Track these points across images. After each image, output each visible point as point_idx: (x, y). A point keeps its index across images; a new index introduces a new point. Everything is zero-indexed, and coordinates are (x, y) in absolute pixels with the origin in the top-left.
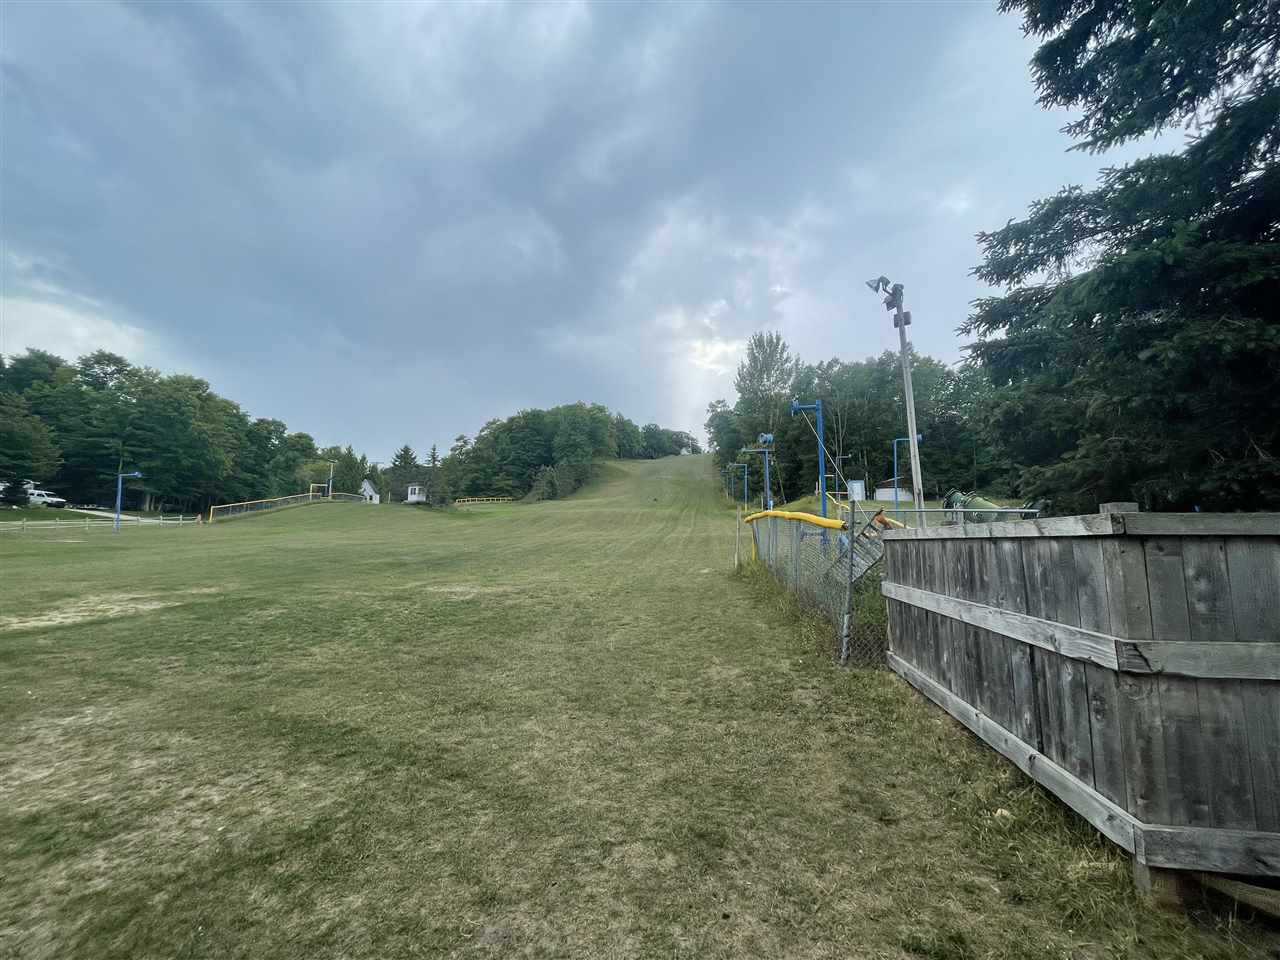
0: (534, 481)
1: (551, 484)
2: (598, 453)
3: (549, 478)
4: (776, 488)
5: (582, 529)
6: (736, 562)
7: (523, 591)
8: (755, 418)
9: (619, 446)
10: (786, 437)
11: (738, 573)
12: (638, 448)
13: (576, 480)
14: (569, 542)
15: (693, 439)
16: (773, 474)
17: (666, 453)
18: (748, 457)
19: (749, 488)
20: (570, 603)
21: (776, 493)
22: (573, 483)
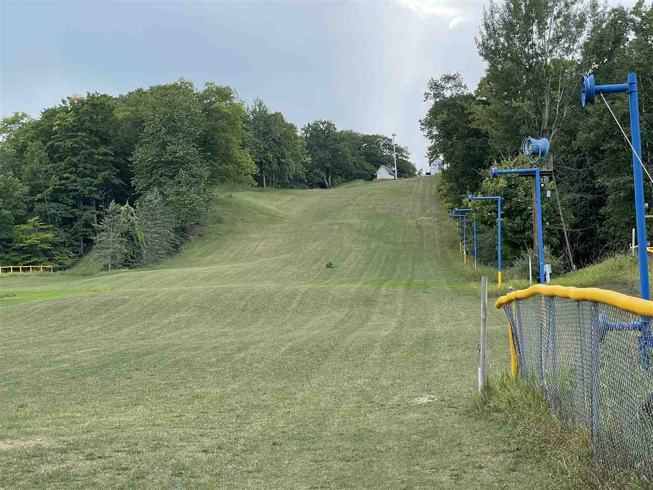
0: (95, 232)
1: (129, 237)
2: (219, 178)
3: (126, 227)
4: (555, 240)
5: (189, 322)
6: (480, 383)
7: (75, 447)
8: (516, 109)
9: (260, 164)
10: (575, 145)
11: (485, 403)
12: (294, 167)
13: (176, 230)
14: (164, 348)
15: (399, 150)
16: (550, 214)
17: (349, 176)
18: (503, 183)
19: (506, 242)
20: (164, 467)
21: (556, 251)
22: (172, 236)
